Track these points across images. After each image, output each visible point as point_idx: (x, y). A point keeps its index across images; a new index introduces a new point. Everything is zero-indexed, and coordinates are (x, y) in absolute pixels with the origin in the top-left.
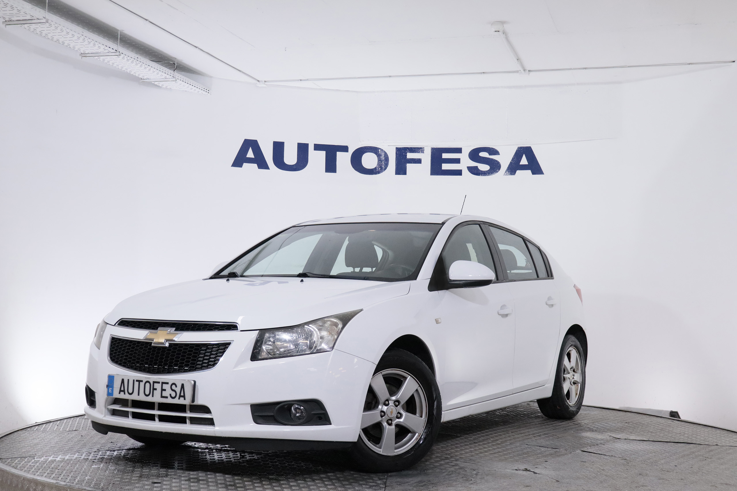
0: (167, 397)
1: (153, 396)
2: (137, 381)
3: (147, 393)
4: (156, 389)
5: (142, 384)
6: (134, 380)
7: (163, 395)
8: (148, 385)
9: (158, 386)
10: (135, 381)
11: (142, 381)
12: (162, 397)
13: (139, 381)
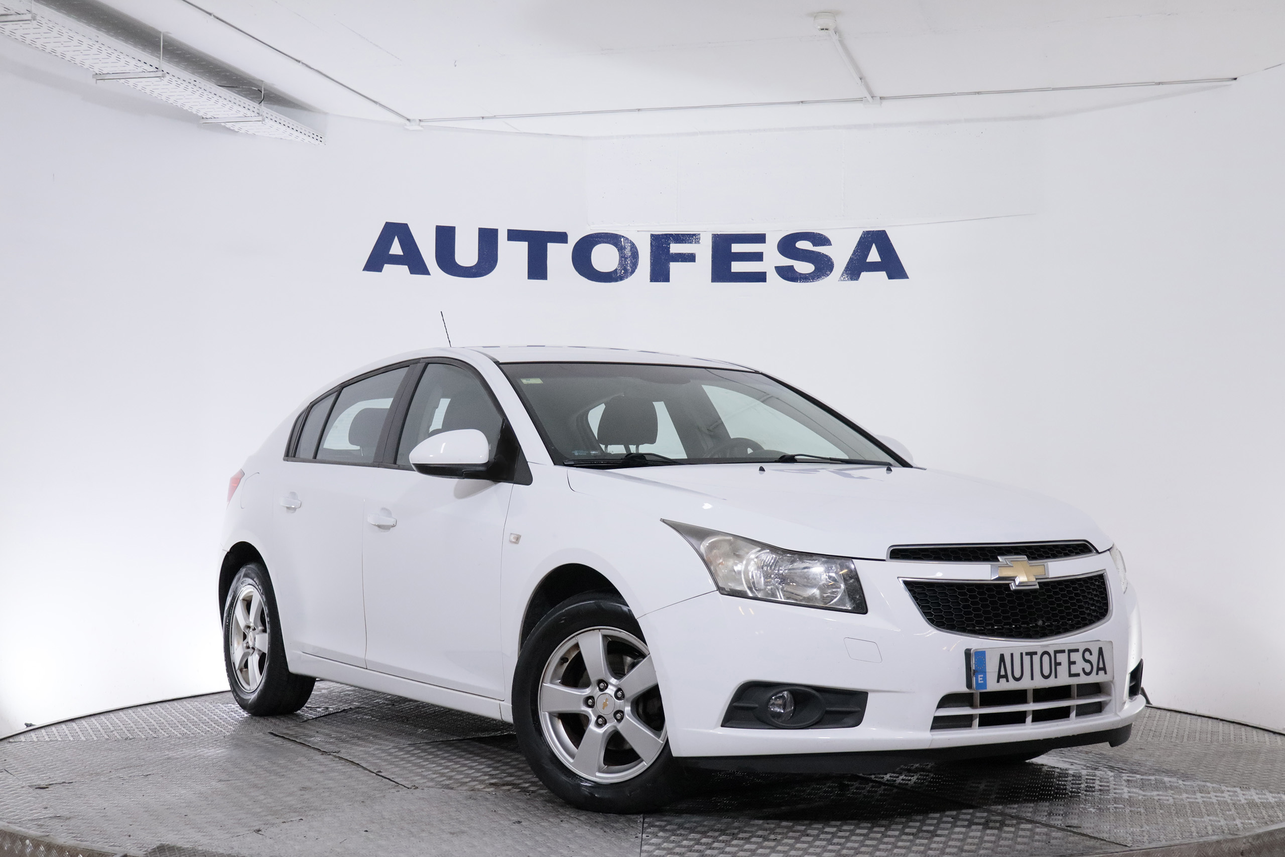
0: (1078, 675)
1: (1056, 677)
2: (1027, 654)
3: (1046, 673)
4: (1060, 664)
5: (1036, 658)
6: (1022, 654)
7: (1072, 672)
8: (1046, 658)
9: (1062, 658)
10: (1024, 654)
11: (1036, 653)
12: (1071, 675)
13: (1031, 654)
